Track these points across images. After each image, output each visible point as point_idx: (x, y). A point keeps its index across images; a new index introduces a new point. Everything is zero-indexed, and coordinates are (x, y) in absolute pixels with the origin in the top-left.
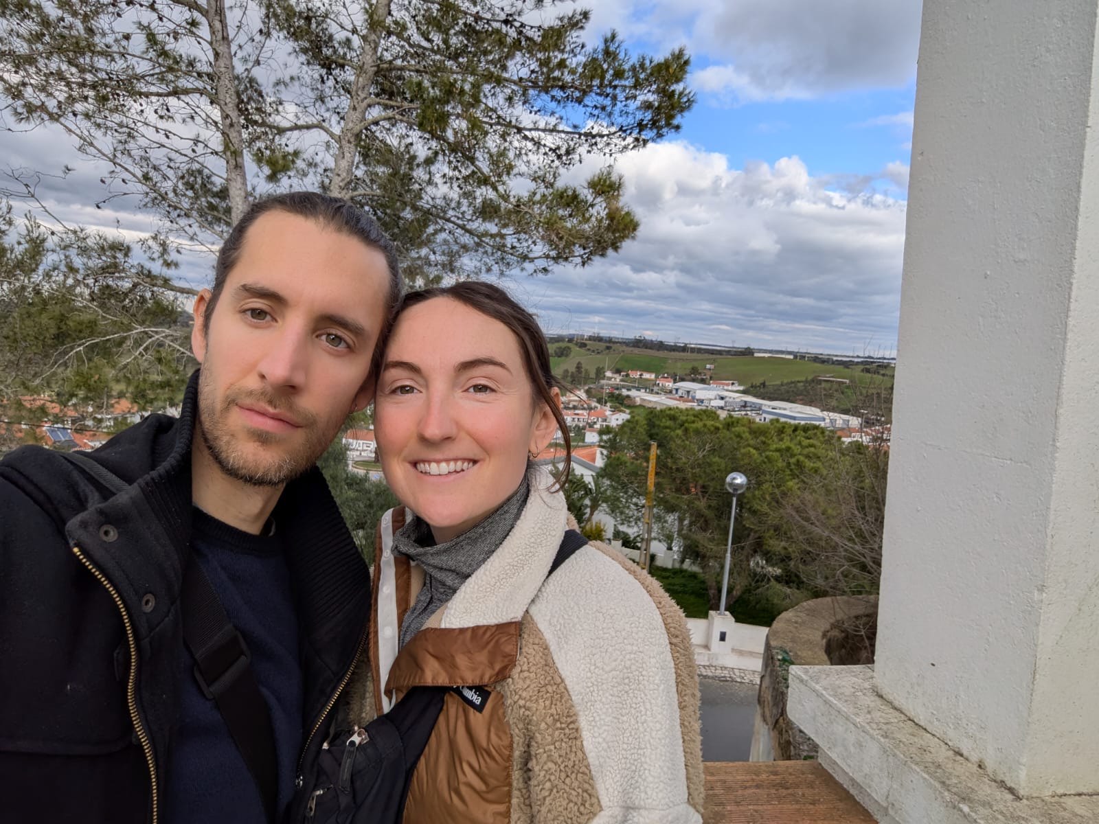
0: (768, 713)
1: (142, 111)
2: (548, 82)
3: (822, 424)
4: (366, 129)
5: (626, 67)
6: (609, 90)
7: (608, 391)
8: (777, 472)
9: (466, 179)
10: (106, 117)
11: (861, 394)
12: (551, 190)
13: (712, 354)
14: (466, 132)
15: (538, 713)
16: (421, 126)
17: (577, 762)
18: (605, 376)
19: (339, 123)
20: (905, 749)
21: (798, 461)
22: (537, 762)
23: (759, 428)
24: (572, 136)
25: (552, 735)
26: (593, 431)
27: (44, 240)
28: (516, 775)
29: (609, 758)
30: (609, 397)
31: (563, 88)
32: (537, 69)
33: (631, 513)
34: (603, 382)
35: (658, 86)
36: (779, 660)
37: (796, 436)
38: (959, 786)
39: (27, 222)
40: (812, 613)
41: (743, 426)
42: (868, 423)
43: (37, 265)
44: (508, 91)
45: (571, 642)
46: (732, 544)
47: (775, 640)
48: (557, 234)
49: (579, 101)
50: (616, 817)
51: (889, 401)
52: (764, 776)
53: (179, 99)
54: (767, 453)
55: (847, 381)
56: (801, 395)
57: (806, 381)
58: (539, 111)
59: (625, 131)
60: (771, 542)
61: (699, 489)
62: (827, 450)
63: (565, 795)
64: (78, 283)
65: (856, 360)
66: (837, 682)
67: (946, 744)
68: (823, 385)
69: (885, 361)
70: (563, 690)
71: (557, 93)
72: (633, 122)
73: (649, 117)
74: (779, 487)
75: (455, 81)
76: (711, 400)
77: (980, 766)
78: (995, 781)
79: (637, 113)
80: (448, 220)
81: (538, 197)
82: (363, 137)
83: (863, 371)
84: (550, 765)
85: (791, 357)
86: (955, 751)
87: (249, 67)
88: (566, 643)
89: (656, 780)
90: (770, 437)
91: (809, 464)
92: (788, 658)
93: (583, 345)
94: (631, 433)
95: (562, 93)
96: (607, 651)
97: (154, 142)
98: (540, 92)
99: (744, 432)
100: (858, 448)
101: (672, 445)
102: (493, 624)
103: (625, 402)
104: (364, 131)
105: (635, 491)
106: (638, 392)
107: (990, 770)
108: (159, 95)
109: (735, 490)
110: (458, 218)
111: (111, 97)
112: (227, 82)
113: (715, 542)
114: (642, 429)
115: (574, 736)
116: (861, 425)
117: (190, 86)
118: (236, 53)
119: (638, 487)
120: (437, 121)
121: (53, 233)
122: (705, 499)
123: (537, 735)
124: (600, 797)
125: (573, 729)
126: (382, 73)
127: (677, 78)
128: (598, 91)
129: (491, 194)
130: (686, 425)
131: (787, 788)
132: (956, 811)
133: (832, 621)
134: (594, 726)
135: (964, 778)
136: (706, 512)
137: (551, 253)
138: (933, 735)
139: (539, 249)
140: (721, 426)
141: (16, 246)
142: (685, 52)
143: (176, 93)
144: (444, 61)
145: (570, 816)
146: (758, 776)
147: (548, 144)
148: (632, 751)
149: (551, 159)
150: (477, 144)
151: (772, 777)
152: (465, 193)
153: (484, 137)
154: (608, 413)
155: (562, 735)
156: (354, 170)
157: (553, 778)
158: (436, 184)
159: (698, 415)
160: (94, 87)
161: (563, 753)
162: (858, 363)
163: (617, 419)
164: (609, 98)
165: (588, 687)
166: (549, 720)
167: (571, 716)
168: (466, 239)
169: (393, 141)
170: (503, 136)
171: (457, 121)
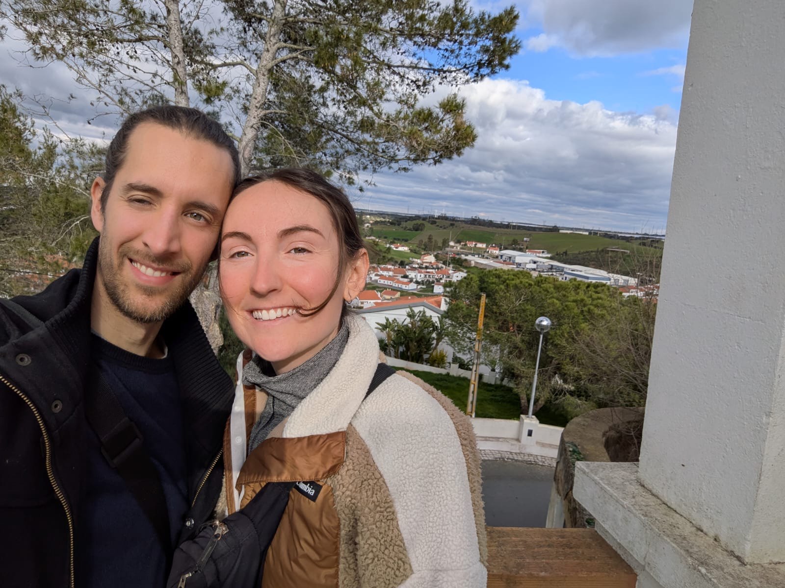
0: (561, 488)
1: (118, 53)
2: (412, 31)
3: (609, 283)
4: (277, 65)
5: (470, 20)
6: (457, 37)
7: (451, 256)
8: (573, 317)
9: (350, 102)
10: (94, 57)
11: (638, 261)
12: (412, 110)
13: (529, 230)
14: (350, 67)
15: (362, 501)
16: (317, 63)
17: (394, 538)
18: (449, 245)
19: (257, 61)
20: (660, 525)
21: (589, 309)
22: (363, 538)
23: (561, 285)
24: (429, 71)
25: (374, 517)
26: (440, 285)
27: (56, 146)
28: (343, 548)
29: (418, 533)
30: (452, 260)
31: (422, 36)
32: (404, 21)
33: (465, 344)
34: (448, 249)
35: (493, 35)
36: (570, 451)
37: (588, 291)
38: (699, 553)
39: (44, 133)
40: (595, 418)
41: (549, 283)
42: (642, 282)
43: (52, 164)
44: (382, 38)
45: (387, 447)
46: (539, 368)
47: (568, 437)
48: (417, 141)
49: (435, 45)
50: (425, 578)
51: (658, 266)
52: (554, 539)
53: (143, 44)
54: (567, 303)
55: (628, 252)
56: (593, 261)
57: (597, 251)
58: (404, 52)
59: (468, 68)
60: (567, 367)
61: (516, 328)
62: (611, 302)
63: (384, 563)
64: (77, 176)
65: (636, 236)
66: (611, 475)
67: (691, 522)
68: (610, 254)
69: (657, 237)
70: (382, 483)
71: (419, 39)
72: (474, 61)
73: (486, 58)
74: (574, 328)
75: (343, 30)
76: (526, 263)
77: (715, 540)
78: (726, 551)
79: (477, 55)
80: (336, 132)
81: (402, 115)
82: (275, 72)
83: (640, 244)
84: (373, 540)
85: (587, 233)
86: (697, 528)
87: (191, 21)
88: (383, 448)
89: (458, 548)
90: (569, 291)
91: (597, 311)
92: (577, 450)
93: (434, 223)
94: (467, 287)
95: (422, 40)
96: (415, 453)
97: (126, 75)
98: (405, 38)
99: (550, 288)
100: (635, 300)
101: (497, 296)
102: (324, 434)
103: (463, 264)
104: (275, 67)
105: (469, 329)
106: (473, 257)
107: (723, 544)
108: (130, 41)
109: (542, 329)
110: (343, 130)
111: (98, 43)
112: (176, 32)
113: (526, 367)
114: (475, 284)
115: (390, 517)
116: (637, 284)
117: (150, 34)
118: (182, 10)
119: (471, 326)
120: (329, 59)
121: (61, 141)
122: (520, 336)
123: (362, 518)
124: (412, 564)
125: (390, 512)
126: (288, 25)
127: (508, 28)
128: (449, 38)
129: (368, 113)
130: (508, 281)
131: (571, 548)
132: (695, 571)
133: (611, 424)
134: (406, 510)
135: (704, 548)
136: (520, 345)
137: (411, 156)
138: (681, 515)
139: (402, 153)
140: (533, 283)
141: (38, 150)
142: (515, 9)
143: (140, 40)
144: (335, 16)
145: (388, 578)
146: (550, 538)
147: (410, 77)
148: (437, 527)
149: (412, 88)
150: (358, 76)
151: (561, 540)
152: (348, 112)
153: (364, 72)
154: (451, 272)
155: (381, 517)
156: (267, 95)
157: (374, 550)
158: (328, 105)
159: (516, 275)
160: (86, 36)
161: (383, 530)
162: (637, 238)
163: (458, 276)
164: (457, 44)
165: (401, 480)
166: (371, 506)
167: (388, 503)
168: (350, 146)
169: (296, 75)
170: (378, 72)
171: (344, 60)
